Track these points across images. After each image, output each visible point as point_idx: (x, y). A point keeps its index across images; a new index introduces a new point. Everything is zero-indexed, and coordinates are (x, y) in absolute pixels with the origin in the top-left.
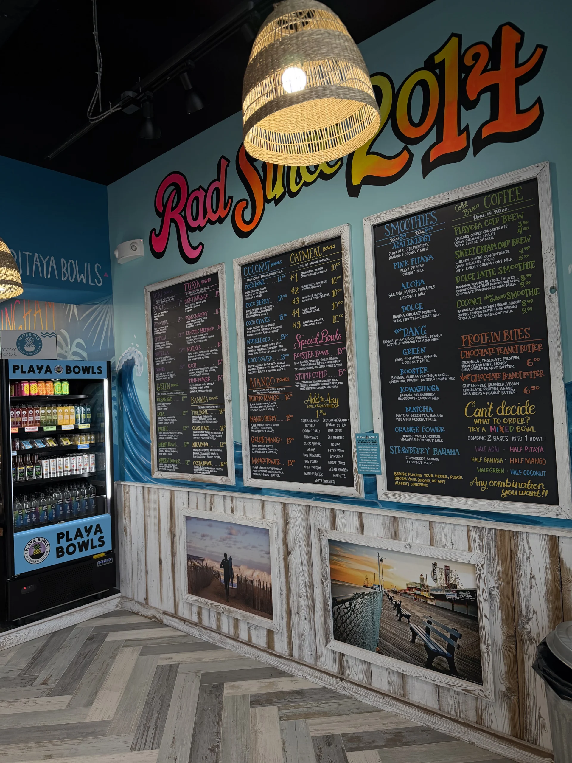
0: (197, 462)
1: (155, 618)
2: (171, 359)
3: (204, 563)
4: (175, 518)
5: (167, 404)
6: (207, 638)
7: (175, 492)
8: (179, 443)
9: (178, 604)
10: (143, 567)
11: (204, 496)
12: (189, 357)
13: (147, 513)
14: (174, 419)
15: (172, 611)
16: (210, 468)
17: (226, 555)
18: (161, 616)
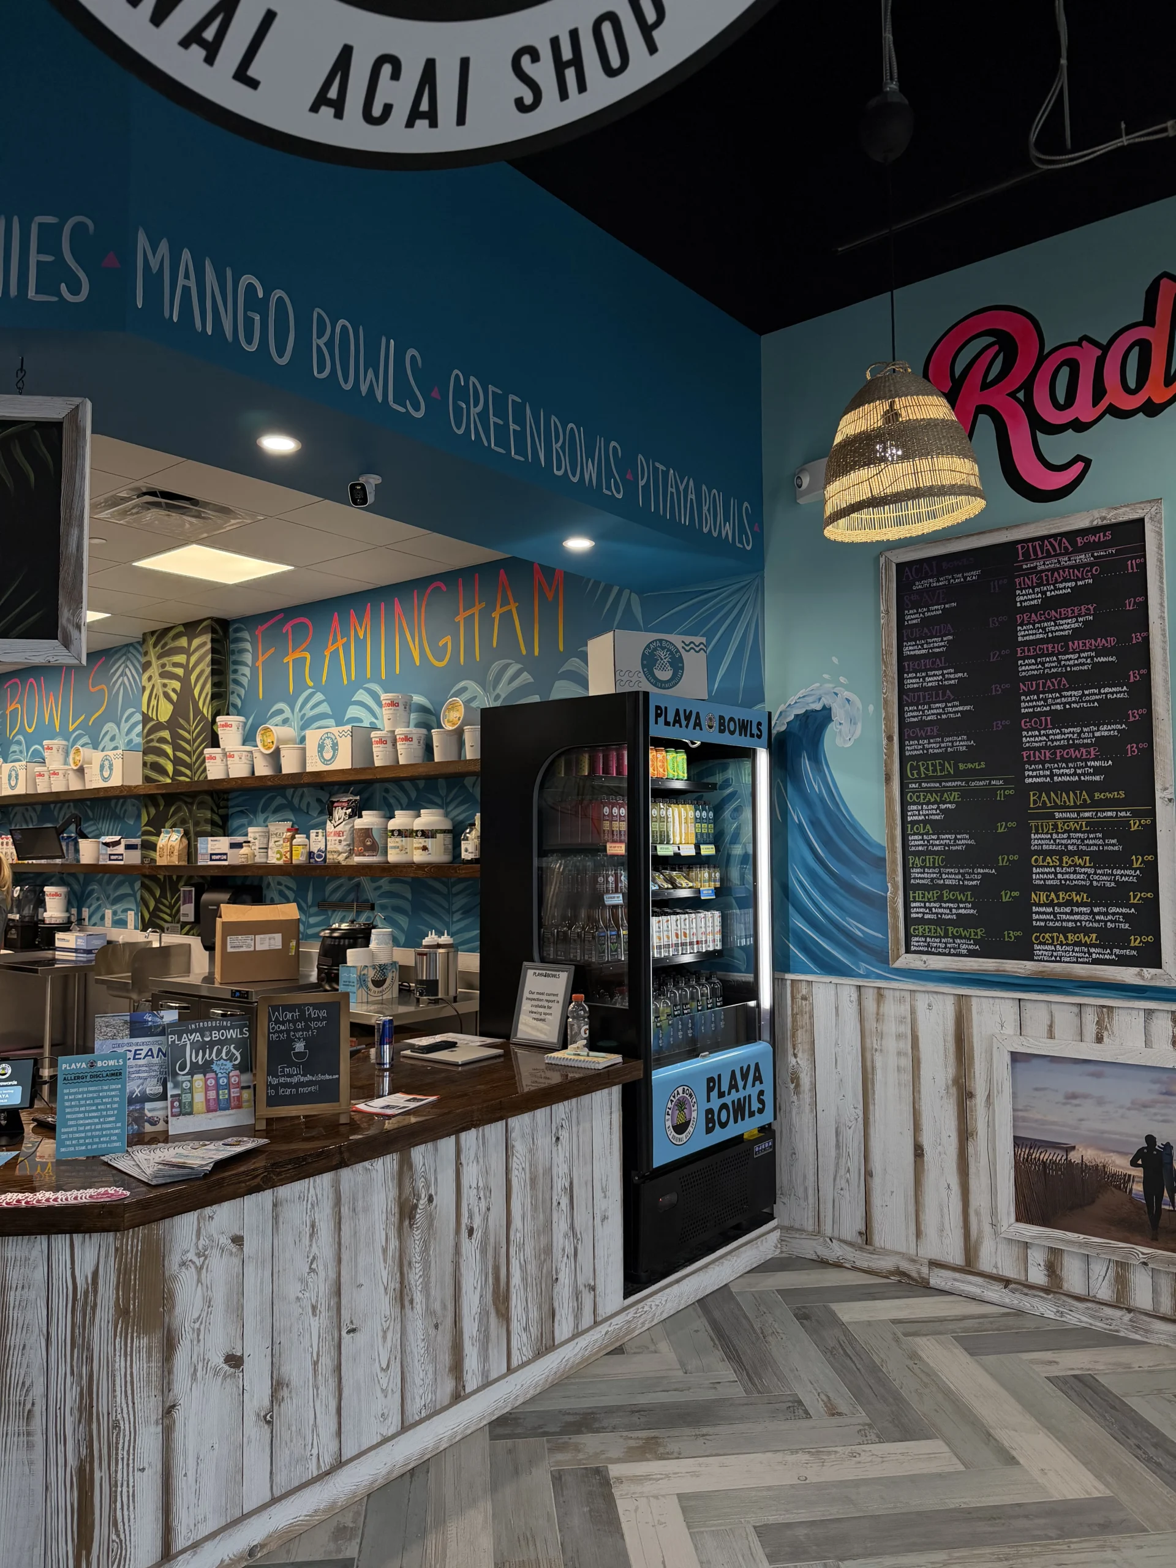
0: (1047, 936)
1: (904, 1274)
2: (961, 708)
3: (1074, 1157)
4: (971, 1058)
5: (943, 807)
6: (1084, 1319)
7: (974, 1001)
8: (983, 895)
9: (978, 1243)
10: (855, 1162)
11: (1076, 1010)
12: (1023, 705)
13: (873, 1042)
14: (964, 840)
15: (958, 1259)
16: (1092, 950)
17: (1150, 1139)
18: (925, 1270)
